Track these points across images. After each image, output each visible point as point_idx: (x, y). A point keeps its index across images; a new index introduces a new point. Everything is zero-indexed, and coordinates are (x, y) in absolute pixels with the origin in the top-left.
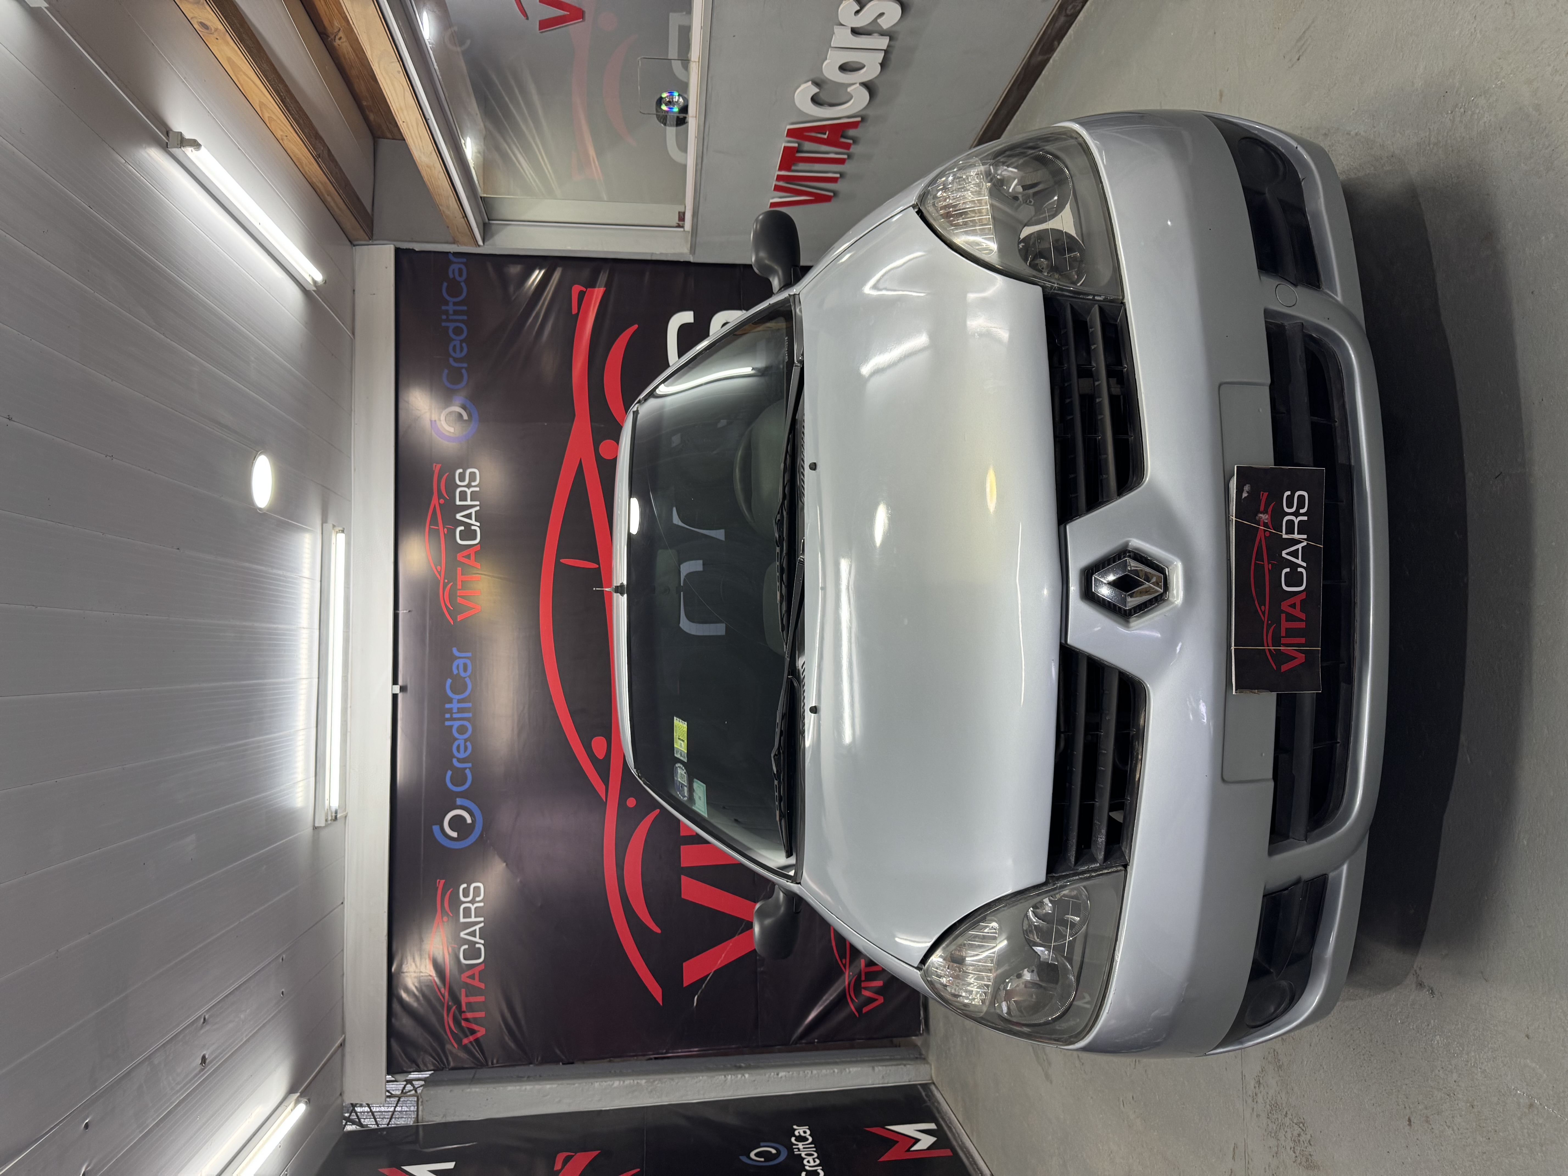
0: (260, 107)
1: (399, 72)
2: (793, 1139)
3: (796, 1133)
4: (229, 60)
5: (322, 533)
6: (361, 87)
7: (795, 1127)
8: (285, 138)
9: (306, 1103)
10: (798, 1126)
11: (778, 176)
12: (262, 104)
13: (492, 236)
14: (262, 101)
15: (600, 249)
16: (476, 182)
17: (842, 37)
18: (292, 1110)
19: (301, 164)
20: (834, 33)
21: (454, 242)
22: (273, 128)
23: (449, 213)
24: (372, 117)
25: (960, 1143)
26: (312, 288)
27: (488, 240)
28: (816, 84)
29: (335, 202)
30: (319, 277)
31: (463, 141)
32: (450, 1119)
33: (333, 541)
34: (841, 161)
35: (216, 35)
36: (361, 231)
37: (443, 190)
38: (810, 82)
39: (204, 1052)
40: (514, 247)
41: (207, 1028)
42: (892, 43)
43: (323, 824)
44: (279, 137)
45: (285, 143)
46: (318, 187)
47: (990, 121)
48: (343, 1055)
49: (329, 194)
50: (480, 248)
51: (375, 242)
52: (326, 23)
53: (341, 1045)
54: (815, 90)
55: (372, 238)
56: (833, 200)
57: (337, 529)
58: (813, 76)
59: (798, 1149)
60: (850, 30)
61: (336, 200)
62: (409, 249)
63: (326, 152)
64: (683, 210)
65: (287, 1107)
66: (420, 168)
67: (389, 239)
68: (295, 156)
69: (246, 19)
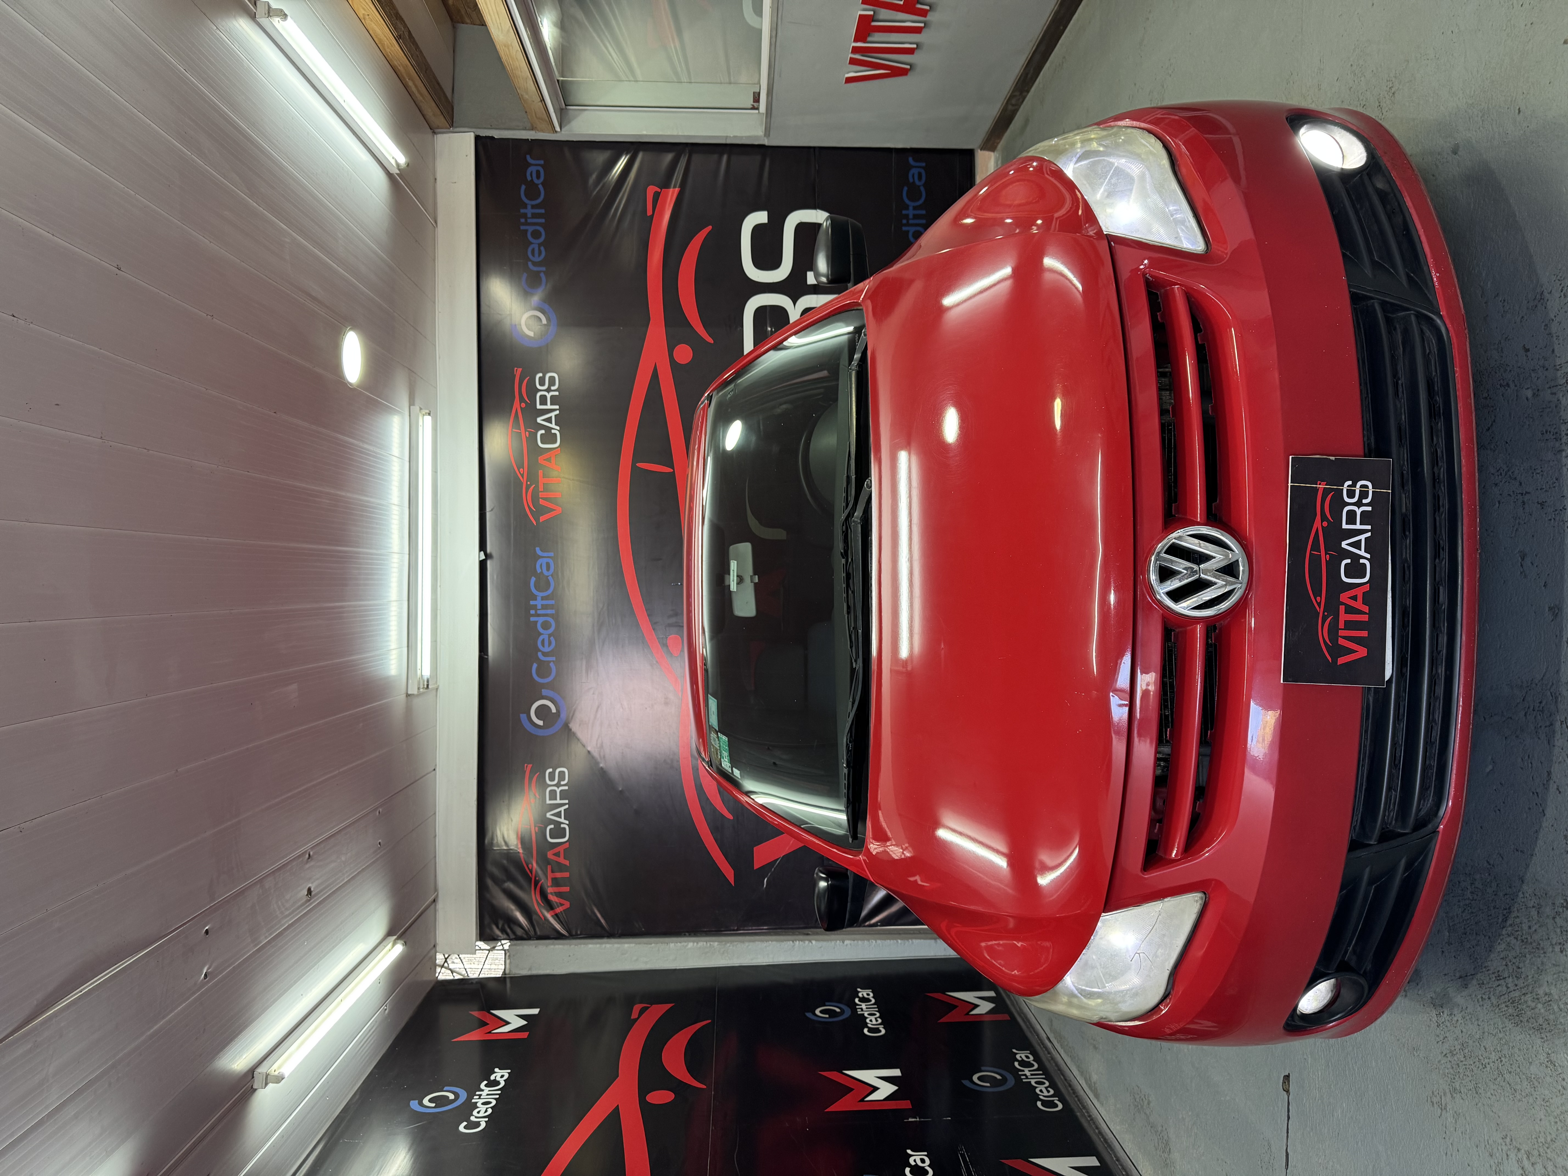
2: (857, 1000)
3: (860, 995)
5: (410, 416)
7: (859, 990)
8: (367, 17)
9: (403, 945)
10: (861, 989)
11: (853, 47)
13: (569, 122)
16: (553, 64)
18: (390, 950)
19: (383, 45)
21: (533, 128)
23: (527, 97)
25: (1018, 1009)
26: (394, 171)
27: (565, 126)
29: (416, 87)
30: (402, 160)
31: (539, 20)
32: (535, 972)
33: (421, 423)
34: (918, 30)
36: (442, 117)
37: (521, 72)
39: (310, 885)
40: (590, 132)
41: (312, 863)
43: (415, 692)
44: (361, 16)
45: (367, 21)
46: (399, 70)
48: (435, 911)
49: (411, 79)
50: (558, 134)
51: (455, 130)
53: (434, 900)
55: (452, 125)
56: (910, 74)
57: (424, 412)
59: (862, 1009)
62: (489, 137)
63: (406, 34)
64: (758, 89)
65: (385, 947)
67: (468, 125)
68: (378, 38)
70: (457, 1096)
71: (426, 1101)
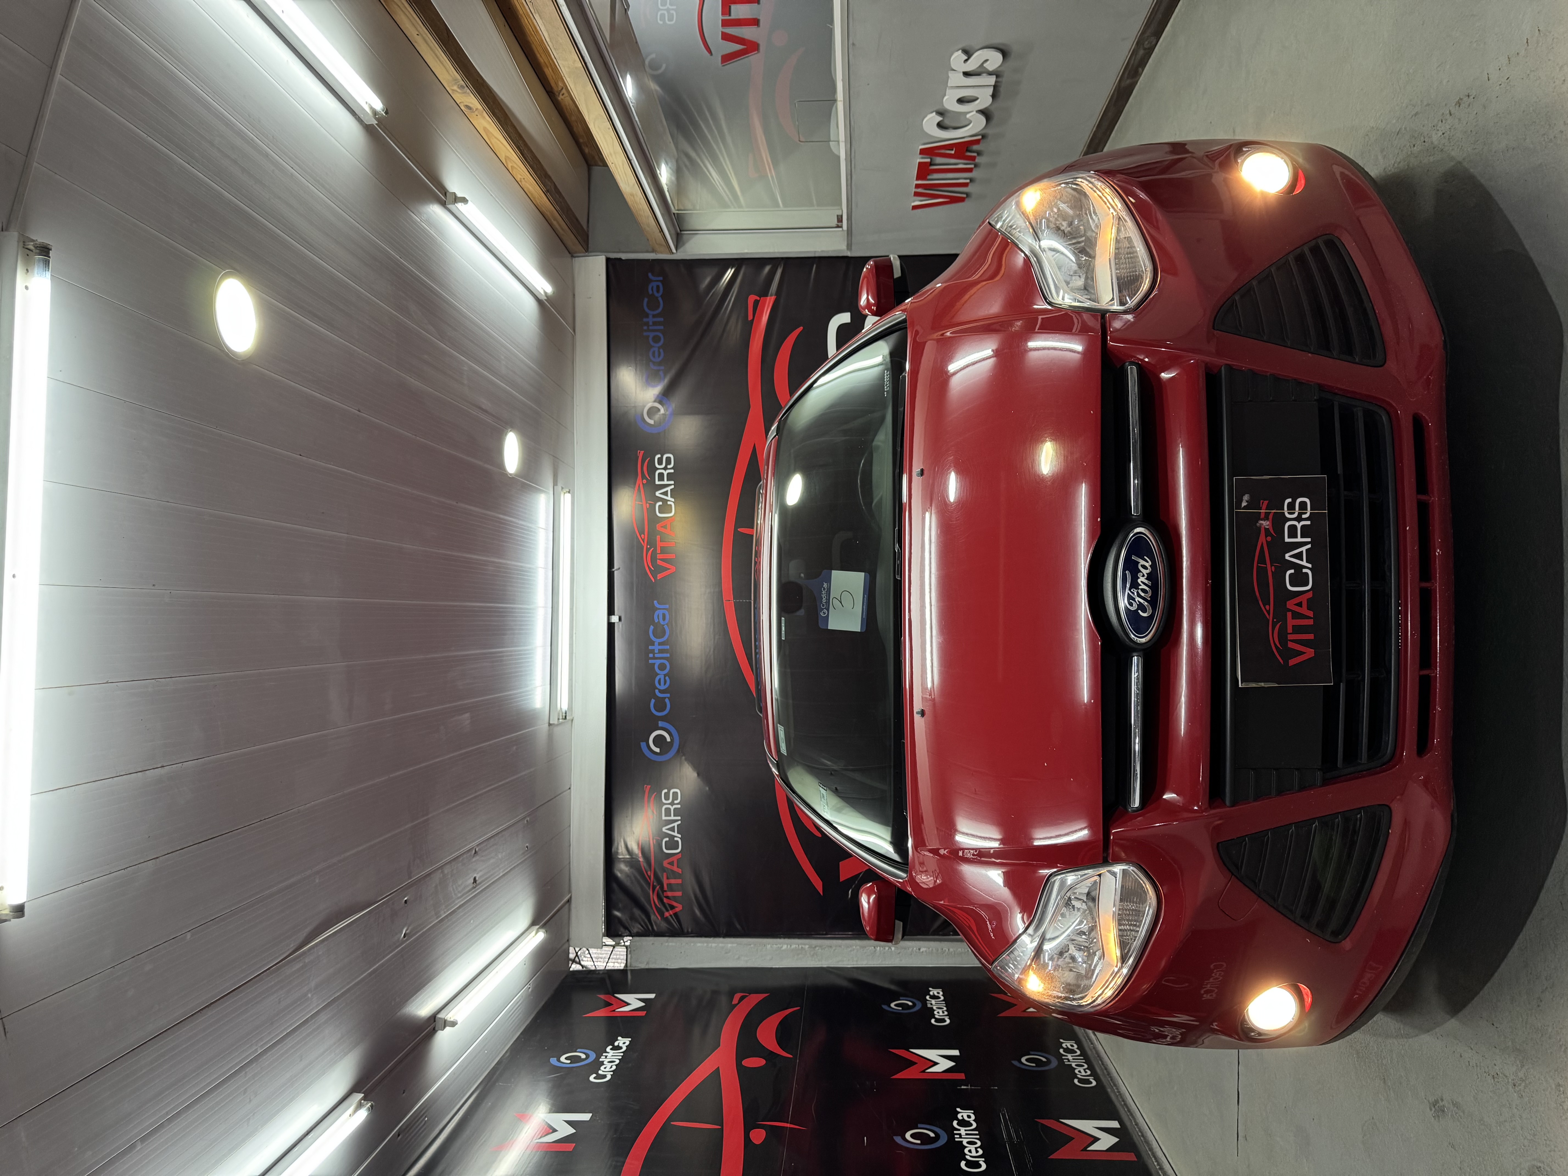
0: (506, 161)
1: (609, 129)
2: (928, 997)
3: (931, 993)
4: (485, 129)
5: (554, 494)
6: (578, 129)
7: (930, 989)
8: (523, 180)
9: (544, 932)
10: (933, 988)
11: (916, 184)
12: (507, 158)
13: (684, 244)
14: (507, 155)
15: (771, 251)
16: (670, 204)
17: (956, 79)
18: (535, 935)
19: (534, 198)
20: (948, 77)
21: (653, 251)
22: (514, 173)
23: (648, 229)
24: (587, 150)
26: (543, 298)
27: (680, 248)
28: (940, 113)
29: (560, 225)
30: (550, 290)
31: (658, 172)
32: (651, 966)
33: (562, 499)
35: (476, 113)
36: (579, 245)
37: (644, 212)
38: (934, 113)
39: (475, 875)
40: (703, 252)
41: (477, 858)
42: (999, 80)
43: (556, 722)
44: (518, 180)
45: (523, 184)
46: (546, 214)
47: (1095, 132)
48: (570, 910)
49: (555, 219)
50: (674, 255)
51: (590, 254)
52: (553, 84)
53: (568, 901)
54: (939, 119)
55: (588, 250)
56: (967, 200)
57: (565, 490)
58: (935, 109)
59: (931, 1004)
60: (962, 74)
61: (559, 222)
62: (617, 258)
63: (553, 188)
64: (840, 214)
65: (531, 933)
66: (625, 196)
67: (601, 251)
68: (530, 193)
69: (498, 98)
70: (588, 1056)
71: (563, 1059)
